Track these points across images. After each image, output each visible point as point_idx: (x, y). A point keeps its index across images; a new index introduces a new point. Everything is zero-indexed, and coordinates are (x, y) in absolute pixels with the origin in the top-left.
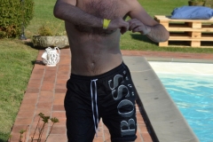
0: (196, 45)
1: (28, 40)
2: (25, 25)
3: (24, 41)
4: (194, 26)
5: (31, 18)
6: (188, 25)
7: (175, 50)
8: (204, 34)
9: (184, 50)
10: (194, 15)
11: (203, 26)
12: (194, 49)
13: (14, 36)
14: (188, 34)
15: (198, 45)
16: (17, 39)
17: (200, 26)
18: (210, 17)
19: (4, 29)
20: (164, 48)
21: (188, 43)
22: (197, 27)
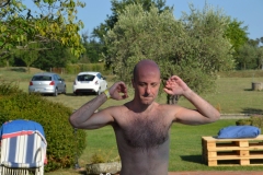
0: (245, 163)
1: (82, 169)
2: (79, 154)
3: (78, 170)
4: (241, 144)
5: (84, 148)
6: (235, 144)
7: (225, 169)
8: (252, 152)
9: (233, 169)
10: (240, 134)
11: (250, 145)
12: (243, 167)
13: (68, 166)
14: (236, 153)
15: (248, 163)
16: (71, 169)
17: (247, 144)
18: (256, 135)
19: (59, 161)
20: (214, 168)
21: (238, 162)
22: (244, 145)
